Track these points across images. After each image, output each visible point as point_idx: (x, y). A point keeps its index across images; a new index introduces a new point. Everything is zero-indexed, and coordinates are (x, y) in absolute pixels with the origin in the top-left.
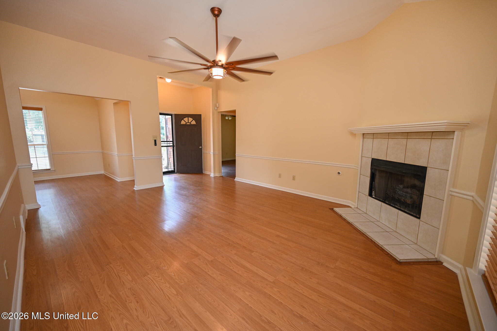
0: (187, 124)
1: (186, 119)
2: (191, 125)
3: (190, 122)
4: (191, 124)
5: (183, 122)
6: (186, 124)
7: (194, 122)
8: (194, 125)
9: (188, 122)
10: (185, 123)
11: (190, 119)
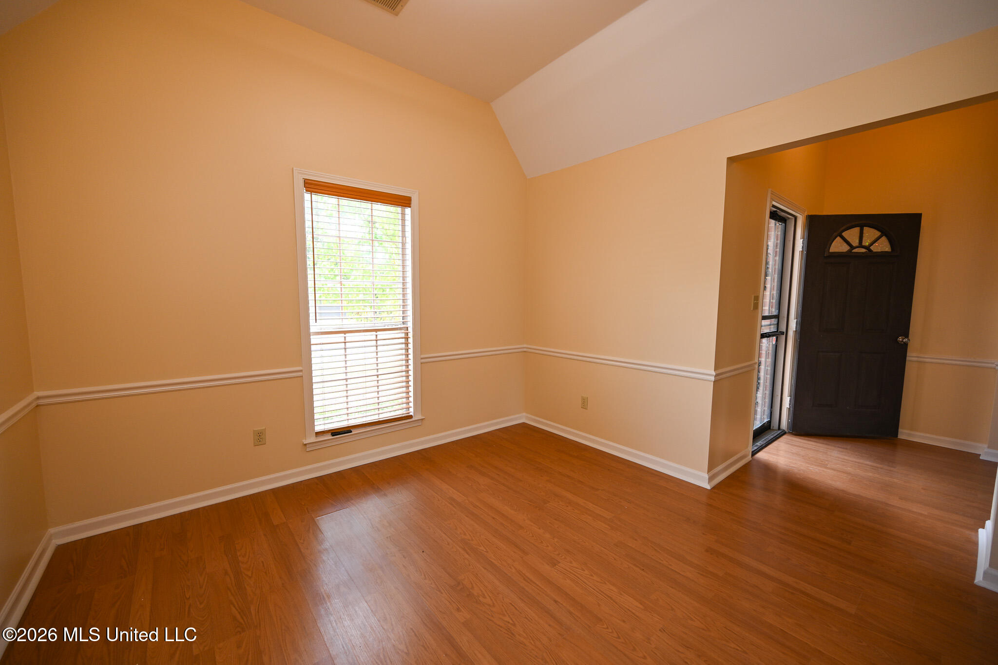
0: (854, 251)
1: (852, 235)
2: (870, 256)
3: (866, 243)
4: (870, 251)
5: (838, 246)
6: (850, 251)
7: (883, 246)
8: (882, 255)
9: (861, 245)
10: (845, 248)
11: (870, 234)
